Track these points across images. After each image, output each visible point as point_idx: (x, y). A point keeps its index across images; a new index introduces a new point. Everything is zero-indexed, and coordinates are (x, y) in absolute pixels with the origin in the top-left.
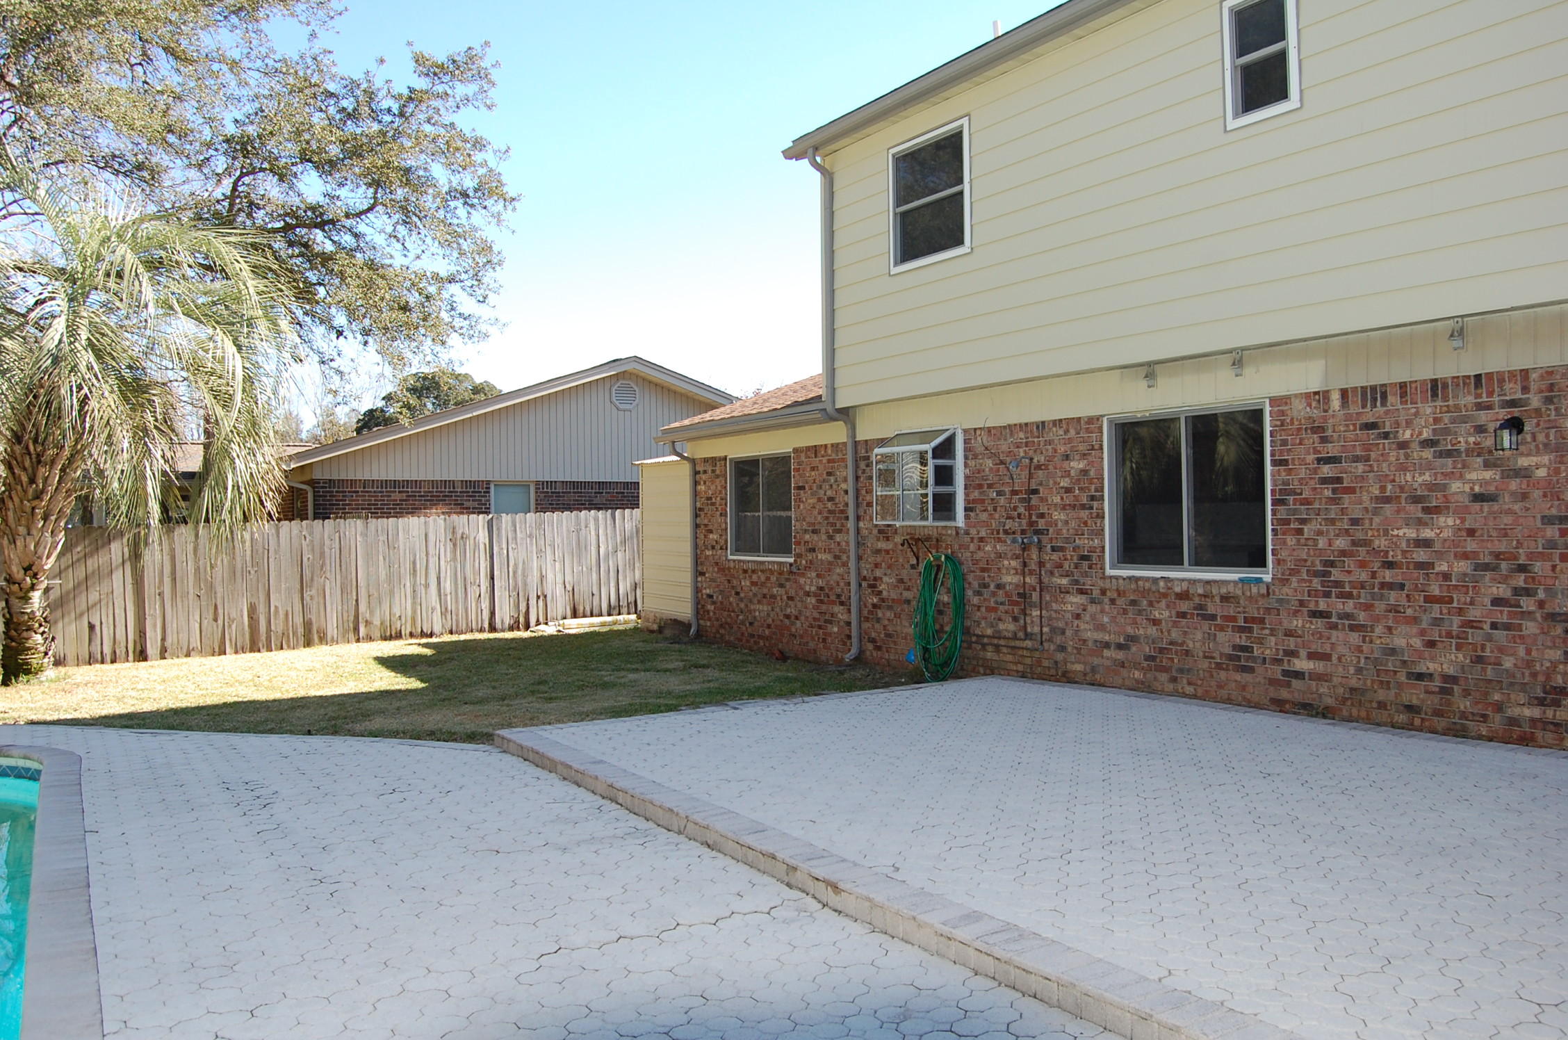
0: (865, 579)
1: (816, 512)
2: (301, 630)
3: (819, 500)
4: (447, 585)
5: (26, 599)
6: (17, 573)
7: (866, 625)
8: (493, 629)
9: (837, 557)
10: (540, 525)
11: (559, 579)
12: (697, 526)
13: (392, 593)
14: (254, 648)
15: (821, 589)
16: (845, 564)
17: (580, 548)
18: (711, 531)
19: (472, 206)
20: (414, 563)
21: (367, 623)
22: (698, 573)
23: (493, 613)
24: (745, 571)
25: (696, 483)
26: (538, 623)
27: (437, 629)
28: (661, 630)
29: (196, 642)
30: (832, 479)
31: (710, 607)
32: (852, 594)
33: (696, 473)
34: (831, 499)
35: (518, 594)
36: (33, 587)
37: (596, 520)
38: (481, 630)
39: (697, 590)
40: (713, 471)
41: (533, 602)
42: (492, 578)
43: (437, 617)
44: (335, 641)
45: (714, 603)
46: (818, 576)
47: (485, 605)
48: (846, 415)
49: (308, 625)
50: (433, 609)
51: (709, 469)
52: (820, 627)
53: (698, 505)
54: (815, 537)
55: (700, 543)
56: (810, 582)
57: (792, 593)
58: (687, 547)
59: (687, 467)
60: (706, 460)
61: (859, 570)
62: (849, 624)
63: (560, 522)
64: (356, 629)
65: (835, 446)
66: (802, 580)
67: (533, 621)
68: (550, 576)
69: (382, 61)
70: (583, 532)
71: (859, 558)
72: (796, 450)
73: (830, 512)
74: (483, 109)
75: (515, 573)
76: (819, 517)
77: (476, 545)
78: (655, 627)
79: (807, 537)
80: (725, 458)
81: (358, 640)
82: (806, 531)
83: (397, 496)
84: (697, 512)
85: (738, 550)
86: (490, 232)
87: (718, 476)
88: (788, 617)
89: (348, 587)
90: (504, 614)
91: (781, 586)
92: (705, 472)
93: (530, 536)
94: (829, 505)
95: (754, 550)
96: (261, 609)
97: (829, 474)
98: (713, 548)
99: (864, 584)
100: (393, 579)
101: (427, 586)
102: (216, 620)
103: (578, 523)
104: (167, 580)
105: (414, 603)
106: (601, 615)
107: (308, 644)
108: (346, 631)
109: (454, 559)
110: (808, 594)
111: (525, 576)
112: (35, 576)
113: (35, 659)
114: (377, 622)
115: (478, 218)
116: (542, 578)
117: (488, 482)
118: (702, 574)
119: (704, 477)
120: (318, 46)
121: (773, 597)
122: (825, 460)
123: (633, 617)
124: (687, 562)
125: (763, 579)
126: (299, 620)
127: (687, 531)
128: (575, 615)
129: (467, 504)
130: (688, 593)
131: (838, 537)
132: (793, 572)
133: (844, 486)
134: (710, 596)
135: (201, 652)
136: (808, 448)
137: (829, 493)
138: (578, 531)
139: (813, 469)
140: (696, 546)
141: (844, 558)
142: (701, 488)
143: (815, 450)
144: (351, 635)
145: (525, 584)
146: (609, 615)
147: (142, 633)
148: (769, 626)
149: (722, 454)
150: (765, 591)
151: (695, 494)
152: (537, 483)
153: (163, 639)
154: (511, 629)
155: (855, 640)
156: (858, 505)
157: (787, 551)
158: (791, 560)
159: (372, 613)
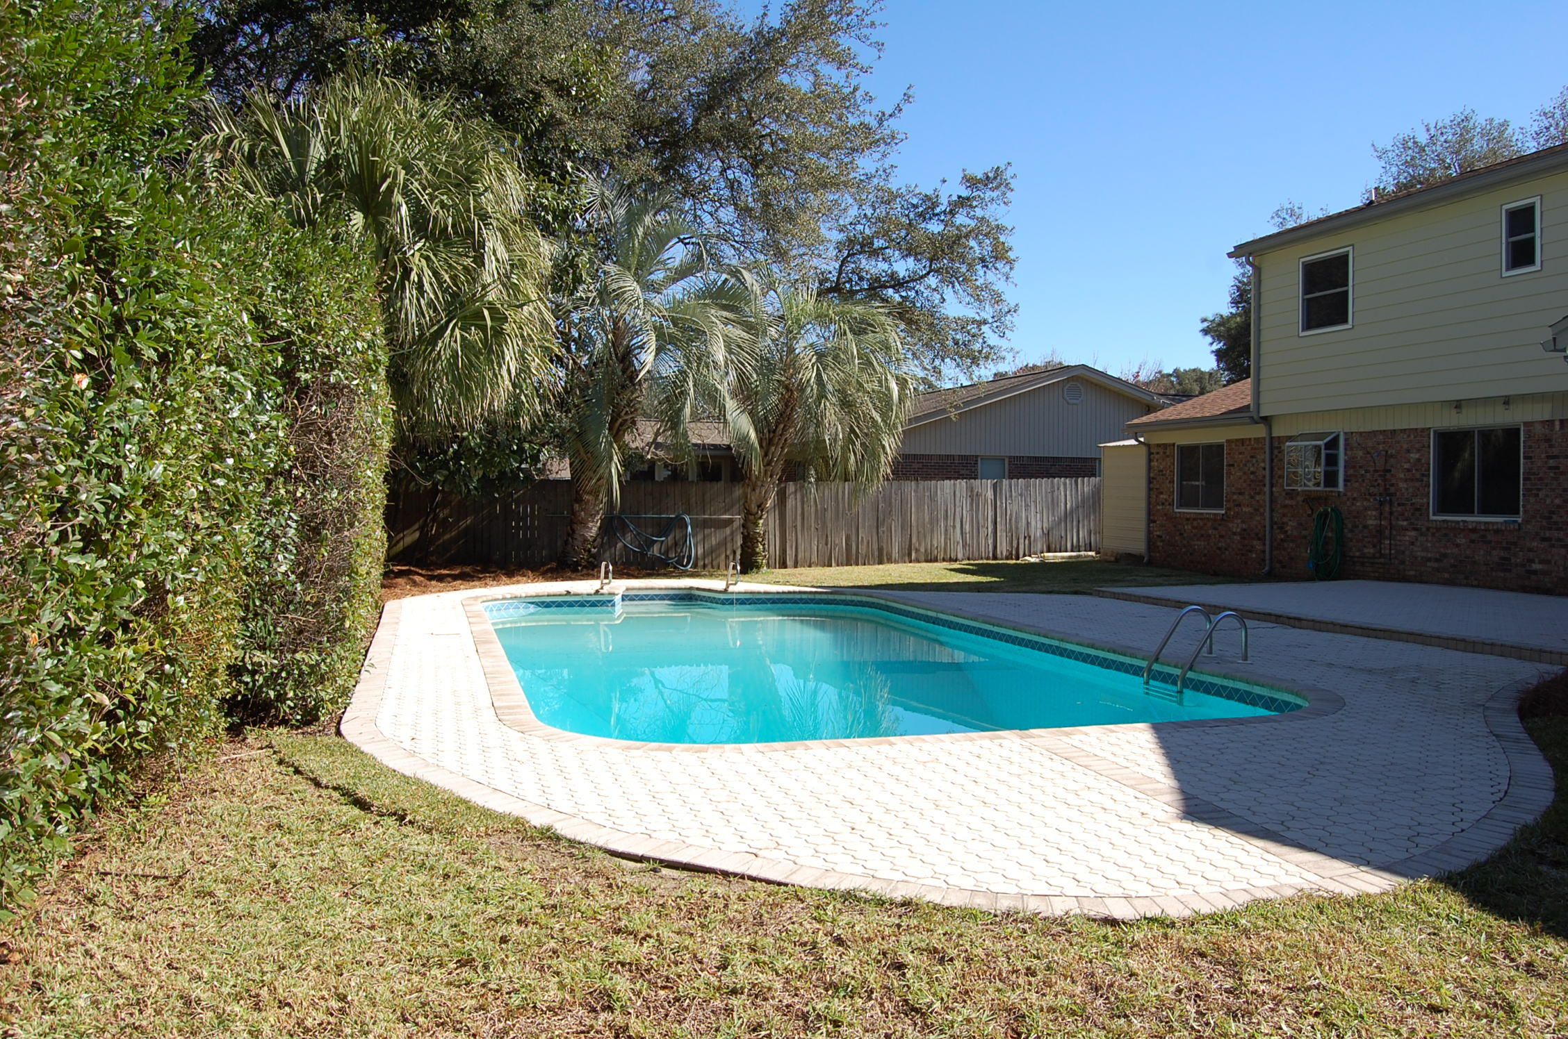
0: (1276, 523)
1: (1242, 481)
2: (876, 554)
3: (1245, 473)
4: (967, 527)
5: (756, 525)
6: (754, 508)
7: (1275, 553)
8: (995, 558)
9: (1256, 510)
10: (1027, 487)
11: (1039, 526)
12: (1150, 489)
13: (932, 531)
14: (848, 564)
15: (1245, 530)
16: (1262, 514)
17: (1054, 504)
18: (1162, 493)
19: (987, 267)
20: (947, 511)
21: (917, 551)
22: (1150, 521)
23: (995, 547)
24: (1188, 519)
25: (1150, 461)
26: (1024, 555)
27: (960, 556)
28: (1117, 561)
29: (814, 559)
30: (1254, 460)
31: (1159, 544)
32: (1267, 532)
33: (1150, 454)
34: (1253, 473)
35: (1012, 535)
36: (761, 518)
37: (1065, 484)
38: (988, 559)
39: (1149, 532)
40: (1164, 453)
41: (1022, 541)
42: (996, 523)
43: (960, 548)
44: (896, 562)
45: (1162, 541)
46: (1243, 522)
47: (990, 542)
48: (1266, 420)
49: (880, 550)
50: (958, 543)
51: (1161, 451)
52: (1243, 555)
53: (1152, 475)
54: (1241, 497)
55: (1153, 501)
56: (1237, 526)
57: (1223, 533)
58: (1143, 504)
59: (1144, 450)
60: (1159, 445)
61: (1271, 518)
62: (1264, 552)
63: (1040, 485)
64: (910, 555)
65: (1257, 440)
66: (1230, 525)
67: (1021, 554)
68: (1033, 523)
69: (944, 181)
70: (1056, 493)
71: (1272, 510)
72: (1228, 441)
73: (1252, 481)
74: (1002, 205)
75: (1010, 520)
76: (1244, 485)
77: (986, 500)
78: (1113, 559)
79: (1235, 497)
80: (1174, 445)
81: (910, 562)
82: (1234, 493)
83: (916, 466)
84: (1150, 481)
85: (1181, 505)
86: (1000, 286)
87: (1168, 456)
88: (1219, 549)
89: (905, 526)
90: (1003, 548)
91: (1215, 529)
92: (1158, 453)
93: (1021, 495)
94: (1252, 477)
95: (1196, 505)
96: (854, 538)
97: (1252, 457)
98: (1163, 504)
99: (1275, 527)
100: (934, 521)
101: (954, 527)
102: (827, 544)
103: (1053, 487)
104: (799, 518)
105: (945, 539)
106: (1066, 551)
107: (880, 563)
108: (904, 555)
109: (972, 509)
110: (1235, 534)
111: (1017, 522)
112: (762, 511)
113: (759, 559)
114: (923, 550)
115: (991, 276)
116: (1028, 524)
117: (977, 456)
118: (1155, 522)
119: (1157, 456)
120: (887, 163)
121: (1210, 536)
122: (1249, 448)
123: (1093, 553)
124: (1143, 514)
125: (1201, 524)
126: (875, 547)
127: (1143, 493)
128: (1049, 551)
129: (962, 472)
130: (1142, 535)
131: (1257, 498)
132: (1224, 519)
133: (1262, 465)
134: (1159, 537)
135: (817, 565)
136: (1237, 440)
137: (1252, 469)
138: (1053, 492)
139: (1240, 453)
140: (1149, 503)
141: (1262, 510)
142: (1154, 464)
143: (1242, 441)
144: (907, 558)
145: (1017, 528)
146: (1072, 551)
147: (784, 551)
148: (1205, 555)
149: (1172, 442)
150: (1203, 532)
151: (1150, 468)
152: (1010, 457)
153: (796, 556)
154: (1007, 558)
155: (1267, 562)
156: (1272, 477)
157: (1221, 507)
158: (1223, 512)
159: (920, 544)
